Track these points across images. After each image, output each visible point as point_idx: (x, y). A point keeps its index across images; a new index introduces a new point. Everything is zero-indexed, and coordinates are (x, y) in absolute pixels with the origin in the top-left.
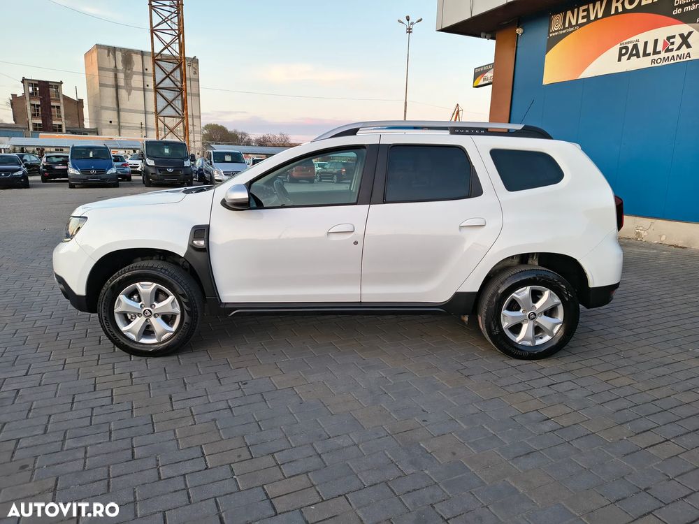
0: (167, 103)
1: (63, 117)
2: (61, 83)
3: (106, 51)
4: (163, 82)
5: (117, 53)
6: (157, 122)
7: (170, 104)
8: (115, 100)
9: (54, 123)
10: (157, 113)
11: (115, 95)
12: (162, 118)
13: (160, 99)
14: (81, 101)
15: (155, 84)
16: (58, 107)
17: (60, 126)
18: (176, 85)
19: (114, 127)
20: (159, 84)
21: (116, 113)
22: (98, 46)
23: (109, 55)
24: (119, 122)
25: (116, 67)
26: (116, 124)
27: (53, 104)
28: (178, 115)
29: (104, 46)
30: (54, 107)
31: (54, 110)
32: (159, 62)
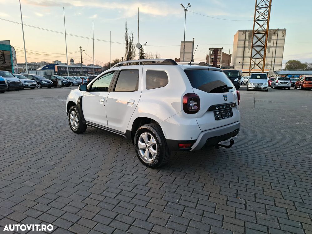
0: (257, 52)
1: (221, 62)
2: (223, 48)
3: (242, 33)
4: (256, 43)
5: (247, 32)
6: (251, 61)
7: (258, 53)
8: (243, 53)
9: (217, 64)
10: (251, 58)
11: (243, 51)
12: (254, 60)
13: (254, 51)
14: (231, 55)
15: (252, 44)
16: (220, 58)
17: (220, 65)
18: (262, 44)
19: (241, 65)
20: (254, 44)
21: (242, 59)
22: (239, 31)
23: (243, 34)
24: (243, 62)
25: (245, 38)
26: (242, 63)
27: (218, 57)
28: (261, 57)
29: (242, 30)
30: (218, 58)
31: (218, 60)
32: (256, 34)
